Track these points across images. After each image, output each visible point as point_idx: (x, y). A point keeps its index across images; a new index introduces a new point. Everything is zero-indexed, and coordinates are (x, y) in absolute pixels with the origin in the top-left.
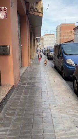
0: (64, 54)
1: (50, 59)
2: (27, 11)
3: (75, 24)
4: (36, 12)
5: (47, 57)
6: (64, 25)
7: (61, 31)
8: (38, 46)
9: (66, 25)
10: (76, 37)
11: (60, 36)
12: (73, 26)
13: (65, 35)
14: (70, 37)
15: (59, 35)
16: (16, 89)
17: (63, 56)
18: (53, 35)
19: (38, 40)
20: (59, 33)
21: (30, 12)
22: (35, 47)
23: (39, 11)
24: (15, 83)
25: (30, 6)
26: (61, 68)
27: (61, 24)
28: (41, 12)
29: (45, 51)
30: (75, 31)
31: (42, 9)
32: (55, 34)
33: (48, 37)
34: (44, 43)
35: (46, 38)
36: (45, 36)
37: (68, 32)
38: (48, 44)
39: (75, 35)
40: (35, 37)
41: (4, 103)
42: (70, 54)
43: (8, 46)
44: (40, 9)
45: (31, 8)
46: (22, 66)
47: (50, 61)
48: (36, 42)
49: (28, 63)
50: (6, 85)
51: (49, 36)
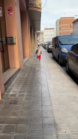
0: (59, 44)
1: (49, 52)
2: (27, 8)
3: (74, 17)
4: (35, 7)
5: (47, 50)
6: (64, 19)
7: (61, 25)
8: (38, 40)
9: (65, 19)
10: (75, 30)
11: (60, 30)
12: (73, 19)
13: (65, 29)
14: (69, 31)
15: (58, 29)
16: (21, 71)
17: (59, 47)
18: (53, 29)
19: (38, 35)
20: (58, 27)
21: (30, 8)
22: (36, 41)
23: (38, 7)
24: (20, 67)
25: (30, 2)
26: (57, 57)
27: (61, 18)
28: (39, 7)
29: (45, 45)
30: (74, 24)
31: (40, 5)
32: (55, 28)
33: (48, 32)
34: (45, 37)
35: (46, 33)
36: (45, 30)
37: (67, 26)
38: (48, 39)
39: (74, 29)
40: (35, 31)
41: (14, 76)
42: (65, 44)
43: (14, 37)
44: (39, 5)
45: (30, 5)
46: (24, 57)
47: (50, 54)
48: (36, 36)
49: (29, 55)
50: (14, 68)
51: (49, 30)
